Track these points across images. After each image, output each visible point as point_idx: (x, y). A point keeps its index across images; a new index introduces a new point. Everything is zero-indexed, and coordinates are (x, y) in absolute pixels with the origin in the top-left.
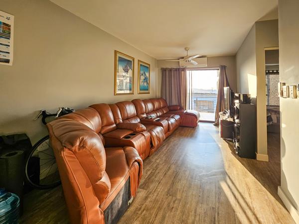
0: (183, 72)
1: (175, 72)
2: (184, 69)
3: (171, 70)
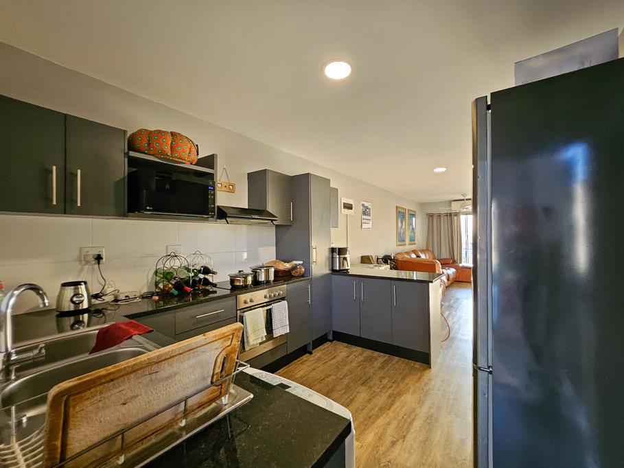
0: (455, 218)
1: (446, 218)
2: (457, 214)
3: (439, 215)
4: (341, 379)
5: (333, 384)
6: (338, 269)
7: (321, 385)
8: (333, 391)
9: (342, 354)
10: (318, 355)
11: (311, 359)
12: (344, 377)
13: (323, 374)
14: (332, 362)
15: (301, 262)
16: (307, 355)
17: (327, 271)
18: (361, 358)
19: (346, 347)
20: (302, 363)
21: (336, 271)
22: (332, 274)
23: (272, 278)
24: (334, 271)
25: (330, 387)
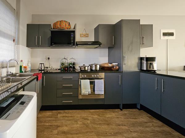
4: (131, 132)
5: (123, 131)
6: (145, 69)
7: (116, 127)
8: (120, 134)
9: (143, 120)
10: (126, 112)
11: (120, 112)
12: (135, 132)
13: (122, 123)
14: (131, 120)
15: (117, 64)
16: (119, 110)
17: (137, 69)
18: (157, 129)
19: (150, 117)
20: (114, 112)
21: (144, 70)
22: (140, 72)
23: (98, 68)
24: (142, 70)
25: (120, 131)
